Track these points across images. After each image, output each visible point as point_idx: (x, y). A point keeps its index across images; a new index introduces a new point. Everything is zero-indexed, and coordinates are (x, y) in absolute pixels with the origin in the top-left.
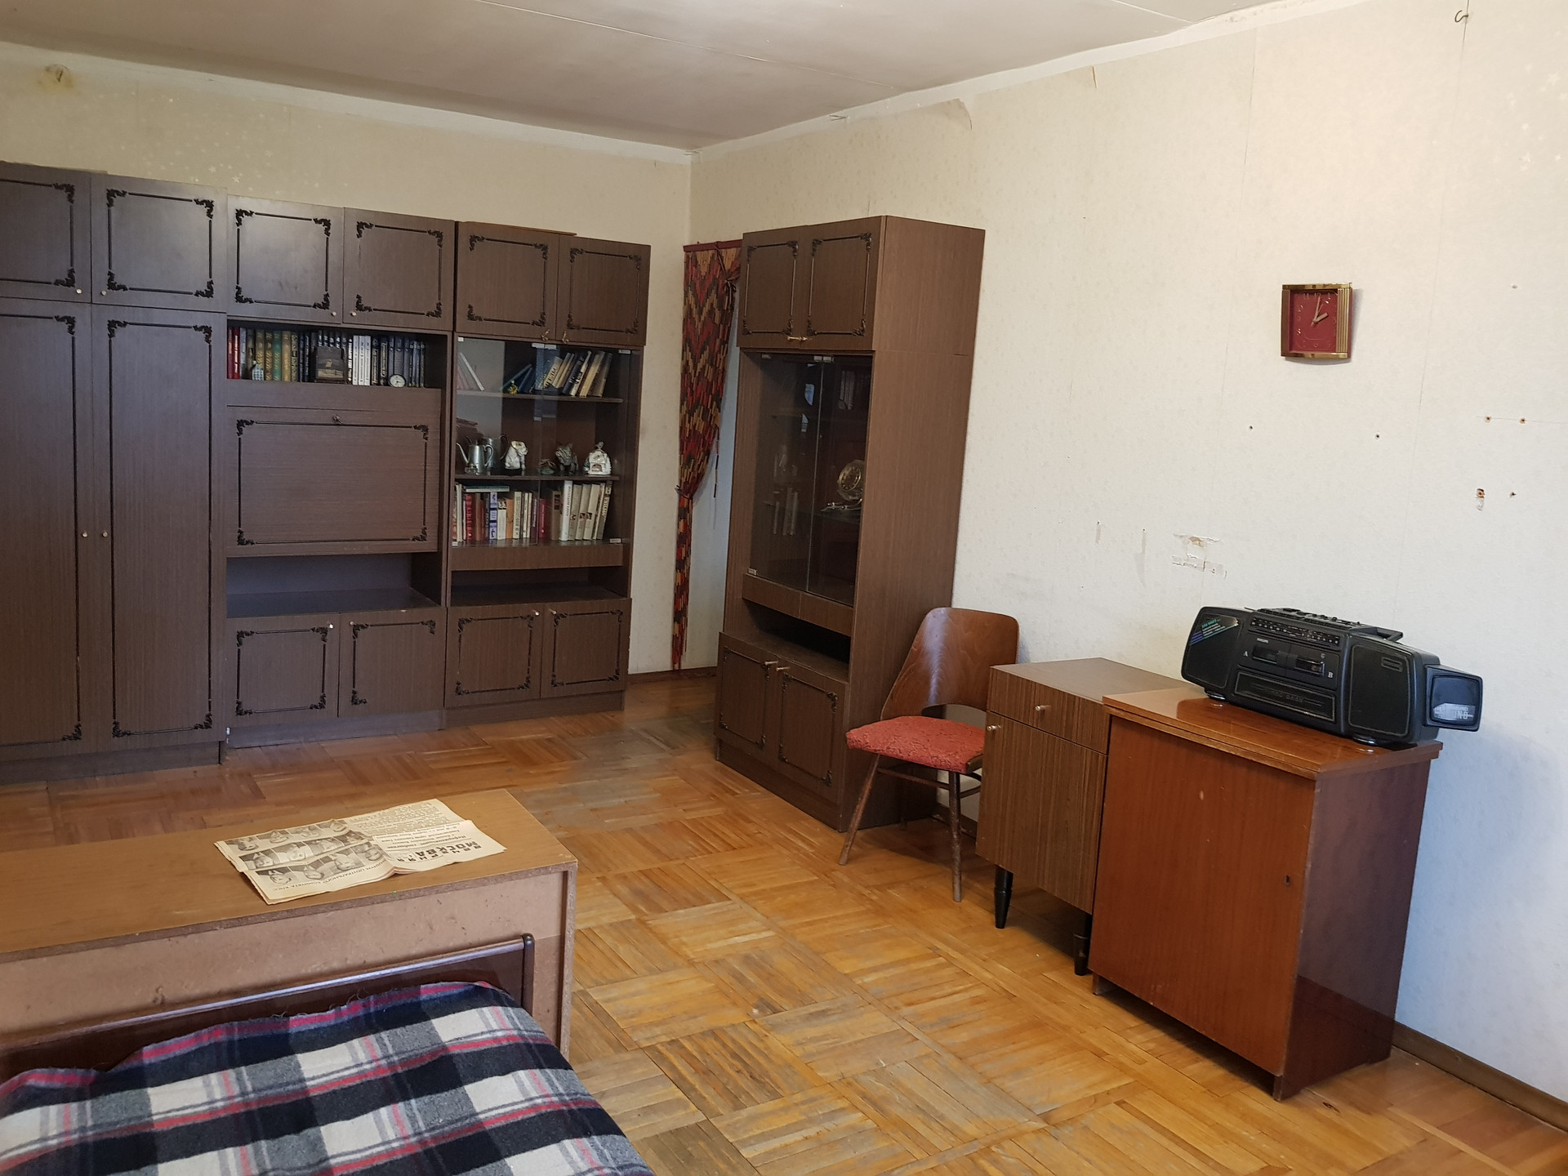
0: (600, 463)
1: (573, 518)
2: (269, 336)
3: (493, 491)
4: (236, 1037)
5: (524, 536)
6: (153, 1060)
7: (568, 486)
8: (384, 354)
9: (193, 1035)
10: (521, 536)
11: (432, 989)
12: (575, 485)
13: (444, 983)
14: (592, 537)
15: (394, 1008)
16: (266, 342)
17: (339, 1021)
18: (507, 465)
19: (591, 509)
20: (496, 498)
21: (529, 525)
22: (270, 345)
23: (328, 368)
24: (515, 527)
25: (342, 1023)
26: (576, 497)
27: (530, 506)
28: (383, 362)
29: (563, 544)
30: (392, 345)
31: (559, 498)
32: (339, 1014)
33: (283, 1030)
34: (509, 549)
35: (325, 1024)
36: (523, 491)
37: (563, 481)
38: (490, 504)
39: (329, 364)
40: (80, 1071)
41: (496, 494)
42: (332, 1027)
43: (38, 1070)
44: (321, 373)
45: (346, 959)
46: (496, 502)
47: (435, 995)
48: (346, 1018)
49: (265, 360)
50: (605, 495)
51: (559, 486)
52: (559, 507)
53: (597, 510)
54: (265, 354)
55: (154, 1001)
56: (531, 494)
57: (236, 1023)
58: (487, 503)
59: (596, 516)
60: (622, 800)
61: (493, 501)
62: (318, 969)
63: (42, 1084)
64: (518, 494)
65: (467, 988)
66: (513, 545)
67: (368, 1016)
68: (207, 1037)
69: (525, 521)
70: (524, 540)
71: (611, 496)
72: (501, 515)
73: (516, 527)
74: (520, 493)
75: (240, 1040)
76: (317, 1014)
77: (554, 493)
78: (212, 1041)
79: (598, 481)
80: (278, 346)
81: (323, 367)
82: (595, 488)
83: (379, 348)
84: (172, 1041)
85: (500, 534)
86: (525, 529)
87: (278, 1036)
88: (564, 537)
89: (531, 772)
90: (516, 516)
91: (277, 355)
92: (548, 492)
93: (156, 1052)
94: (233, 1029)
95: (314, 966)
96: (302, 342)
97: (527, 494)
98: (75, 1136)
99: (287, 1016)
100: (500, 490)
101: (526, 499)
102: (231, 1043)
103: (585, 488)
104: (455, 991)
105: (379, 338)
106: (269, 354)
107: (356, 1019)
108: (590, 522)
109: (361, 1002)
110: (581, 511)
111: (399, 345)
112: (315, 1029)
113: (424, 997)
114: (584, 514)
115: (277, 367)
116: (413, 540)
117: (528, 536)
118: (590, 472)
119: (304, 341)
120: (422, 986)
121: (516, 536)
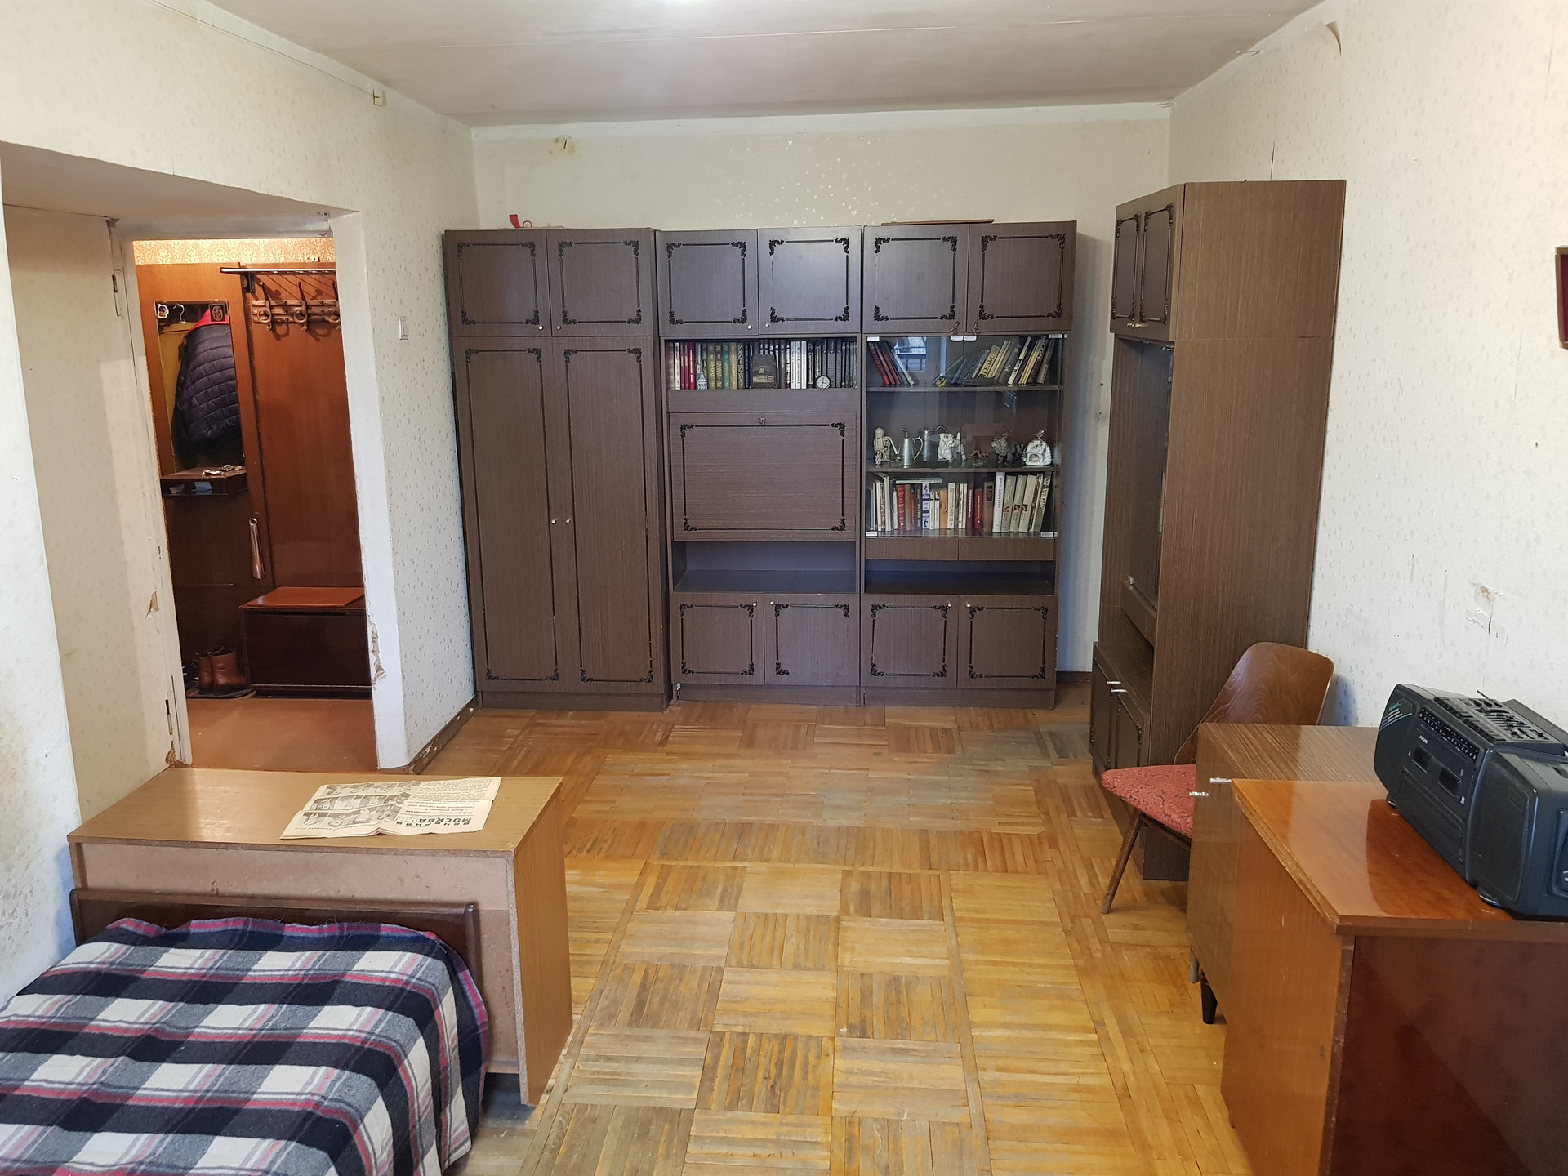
0: (1039, 454)
1: (1005, 509)
2: (719, 348)
3: (926, 483)
4: (250, 928)
5: (960, 526)
6: (197, 930)
7: (999, 478)
8: (818, 357)
9: (224, 920)
10: (956, 526)
11: (389, 928)
12: (1008, 477)
13: (398, 926)
14: (1029, 529)
15: (360, 936)
16: (716, 353)
17: (321, 936)
18: (940, 457)
19: (1028, 500)
20: (928, 489)
21: (965, 516)
22: (719, 356)
23: (761, 374)
24: (949, 517)
25: (323, 937)
26: (1010, 488)
27: (965, 497)
28: (818, 364)
29: (995, 536)
30: (825, 347)
31: (992, 489)
32: (321, 930)
33: (279, 932)
34: (942, 539)
35: (310, 935)
36: (958, 483)
37: (995, 473)
38: (922, 495)
39: (762, 371)
40: (157, 926)
41: (928, 485)
42: (315, 938)
43: (132, 919)
44: (755, 379)
45: (339, 891)
46: (928, 493)
47: (391, 934)
48: (326, 935)
49: (716, 370)
50: (1044, 486)
51: (992, 477)
52: (991, 499)
53: (1034, 501)
54: (716, 365)
55: (212, 891)
56: (966, 485)
57: (251, 919)
58: (919, 493)
59: (1033, 508)
60: (950, 801)
61: (926, 491)
62: (319, 894)
63: (131, 929)
64: (952, 485)
65: (412, 935)
66: (948, 535)
67: (341, 937)
68: (233, 924)
69: (961, 511)
70: (960, 530)
71: (1051, 487)
72: (933, 506)
73: (951, 517)
74: (954, 484)
75: (250, 932)
76: (306, 926)
77: (986, 484)
78: (234, 927)
79: (1035, 472)
80: (727, 356)
81: (757, 373)
82: (1032, 480)
83: (814, 351)
84: (210, 920)
85: (933, 523)
86: (960, 519)
87: (276, 935)
88: (996, 529)
89: (895, 759)
90: (951, 507)
91: (726, 364)
92: (981, 484)
93: (199, 926)
94: (248, 922)
95: (316, 891)
96: (747, 351)
97: (962, 485)
98: (105, 966)
99: (284, 922)
100: (932, 482)
101: (961, 489)
102: (244, 932)
103: (1021, 479)
104: (408, 935)
105: (815, 345)
106: (719, 364)
107: (333, 937)
108: (1026, 514)
109: (337, 925)
110: (1016, 503)
111: (832, 347)
112: (303, 937)
113: (383, 933)
114: (1019, 506)
115: (727, 375)
116: (833, 529)
117: (964, 527)
118: (1028, 463)
119: (749, 349)
120: (383, 925)
121: (951, 526)
